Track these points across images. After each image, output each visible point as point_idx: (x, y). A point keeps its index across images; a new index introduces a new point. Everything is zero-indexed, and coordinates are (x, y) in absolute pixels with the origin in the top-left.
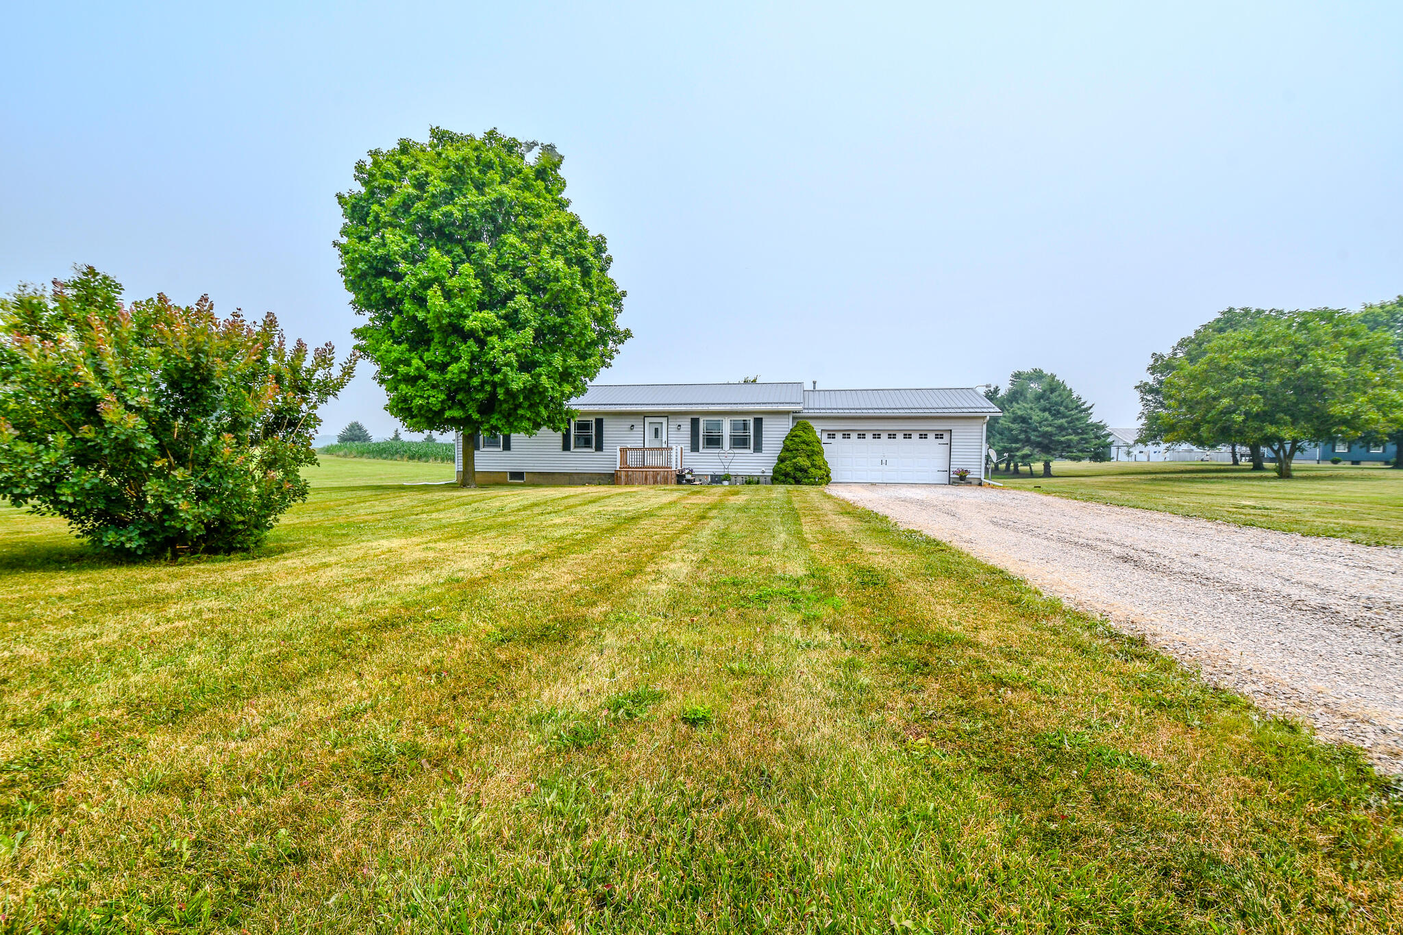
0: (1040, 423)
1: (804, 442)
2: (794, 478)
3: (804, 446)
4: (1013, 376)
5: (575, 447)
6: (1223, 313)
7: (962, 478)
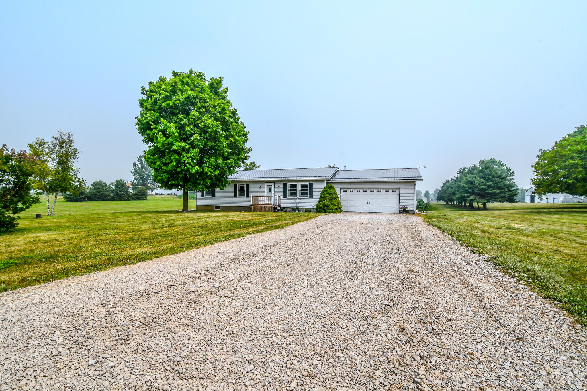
0: (479, 184)
1: (328, 194)
2: (324, 209)
3: (328, 195)
4: (479, 162)
5: (239, 196)
6: (578, 128)
7: (404, 211)
